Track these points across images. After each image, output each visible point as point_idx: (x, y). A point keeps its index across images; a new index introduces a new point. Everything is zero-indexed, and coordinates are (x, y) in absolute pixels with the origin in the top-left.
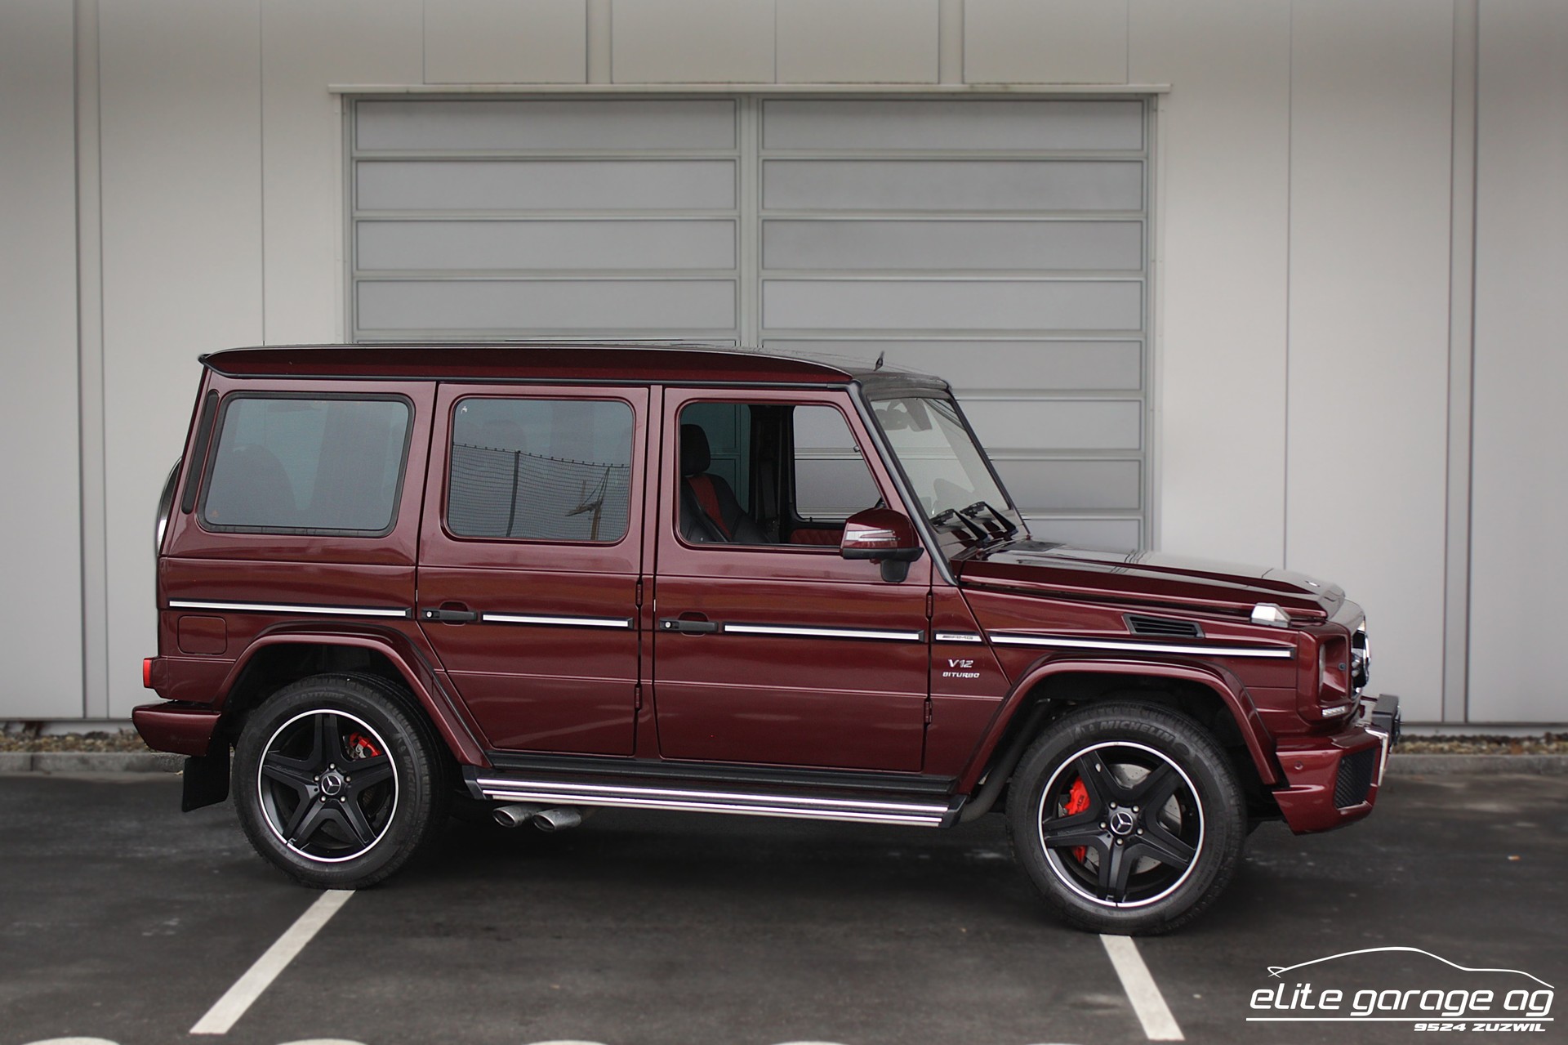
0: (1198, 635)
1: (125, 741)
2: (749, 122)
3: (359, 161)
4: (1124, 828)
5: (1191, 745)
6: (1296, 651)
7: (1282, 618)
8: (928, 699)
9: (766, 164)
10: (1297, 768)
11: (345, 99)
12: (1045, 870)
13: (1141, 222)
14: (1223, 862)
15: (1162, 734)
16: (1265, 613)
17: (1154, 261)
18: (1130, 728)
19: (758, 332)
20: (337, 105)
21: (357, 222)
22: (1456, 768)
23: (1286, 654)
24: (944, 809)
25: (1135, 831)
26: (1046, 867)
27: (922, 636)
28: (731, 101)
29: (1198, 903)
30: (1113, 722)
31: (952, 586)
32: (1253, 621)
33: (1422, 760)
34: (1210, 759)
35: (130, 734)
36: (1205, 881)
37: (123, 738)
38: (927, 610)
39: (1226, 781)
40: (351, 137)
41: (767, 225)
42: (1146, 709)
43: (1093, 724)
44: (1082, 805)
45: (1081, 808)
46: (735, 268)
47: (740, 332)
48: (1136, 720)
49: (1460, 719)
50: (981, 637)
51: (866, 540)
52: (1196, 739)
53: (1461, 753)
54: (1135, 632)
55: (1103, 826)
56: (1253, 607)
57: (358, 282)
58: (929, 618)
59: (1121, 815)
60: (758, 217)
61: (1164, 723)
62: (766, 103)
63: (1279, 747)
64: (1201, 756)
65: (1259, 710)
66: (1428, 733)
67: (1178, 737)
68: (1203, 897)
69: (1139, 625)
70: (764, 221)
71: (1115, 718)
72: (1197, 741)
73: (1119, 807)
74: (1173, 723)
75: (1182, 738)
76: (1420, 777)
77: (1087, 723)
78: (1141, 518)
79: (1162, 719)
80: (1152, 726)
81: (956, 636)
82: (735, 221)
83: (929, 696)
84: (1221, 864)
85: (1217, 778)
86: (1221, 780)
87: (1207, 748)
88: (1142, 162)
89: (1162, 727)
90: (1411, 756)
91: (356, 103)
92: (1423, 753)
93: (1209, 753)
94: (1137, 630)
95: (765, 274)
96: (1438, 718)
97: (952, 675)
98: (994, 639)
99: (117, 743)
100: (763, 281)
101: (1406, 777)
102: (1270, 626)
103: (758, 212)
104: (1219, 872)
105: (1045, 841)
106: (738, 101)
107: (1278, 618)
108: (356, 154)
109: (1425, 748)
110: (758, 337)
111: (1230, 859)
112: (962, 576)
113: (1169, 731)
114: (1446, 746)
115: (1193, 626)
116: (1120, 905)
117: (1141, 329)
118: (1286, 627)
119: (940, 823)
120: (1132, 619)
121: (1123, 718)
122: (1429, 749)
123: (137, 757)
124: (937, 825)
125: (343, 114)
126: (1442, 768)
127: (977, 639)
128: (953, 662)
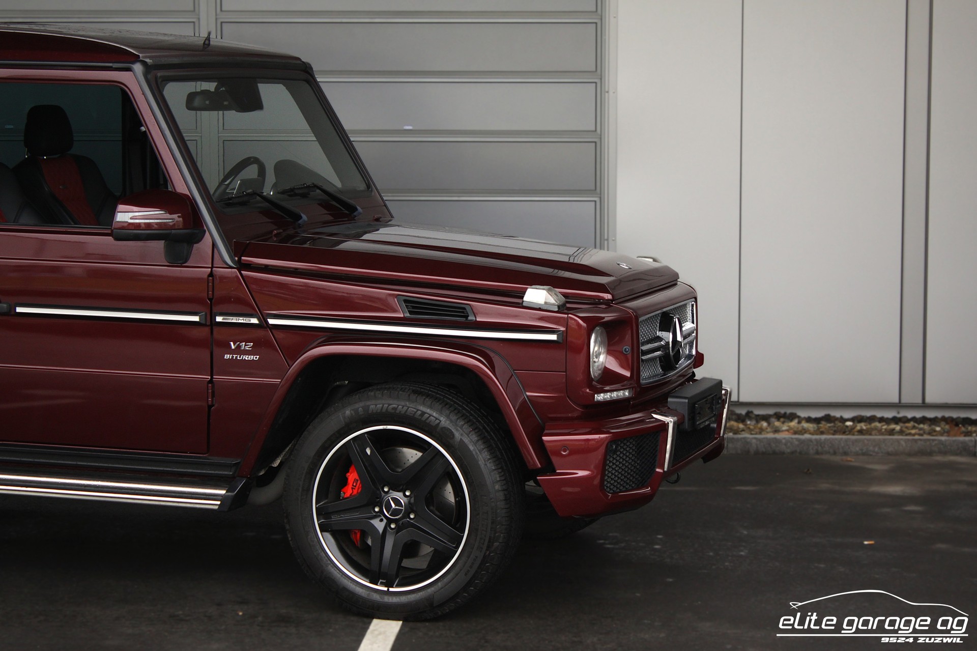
0: (470, 318)
4: (395, 513)
5: (457, 430)
6: (565, 334)
7: (552, 300)
8: (211, 381)
10: (564, 453)
12: (318, 554)
14: (488, 547)
15: (429, 417)
16: (536, 296)
18: (397, 412)
23: (553, 337)
24: (223, 492)
25: (407, 515)
26: (320, 551)
27: (204, 317)
29: (465, 588)
30: (381, 405)
31: (231, 267)
32: (524, 304)
34: (475, 444)
36: (471, 567)
38: (208, 292)
39: (491, 465)
42: (415, 392)
43: (362, 407)
44: (357, 488)
45: (355, 492)
48: (403, 403)
49: (918, 401)
50: (259, 319)
51: (137, 221)
52: (462, 423)
54: (408, 315)
55: (377, 509)
56: (526, 289)
58: (211, 300)
59: (392, 498)
61: (431, 407)
63: (546, 431)
64: (466, 440)
65: (528, 394)
66: (889, 414)
67: (444, 422)
68: (469, 583)
69: (414, 307)
71: (383, 402)
72: (463, 425)
73: (391, 491)
74: (441, 406)
75: (448, 422)
77: (357, 406)
79: (429, 403)
80: (418, 410)
81: (235, 318)
83: (212, 378)
84: (487, 550)
85: (481, 463)
86: (486, 465)
87: (473, 432)
89: (428, 411)
90: (857, 437)
93: (474, 438)
94: (410, 312)
97: (233, 357)
98: (271, 321)
102: (540, 309)
104: (485, 557)
105: (319, 524)
107: (548, 301)
111: (496, 544)
112: (243, 258)
113: (434, 414)
115: (464, 309)
116: (391, 589)
118: (556, 310)
119: (219, 505)
120: (405, 301)
121: (391, 402)
122: (880, 430)
124: (216, 507)
127: (254, 321)
128: (234, 345)
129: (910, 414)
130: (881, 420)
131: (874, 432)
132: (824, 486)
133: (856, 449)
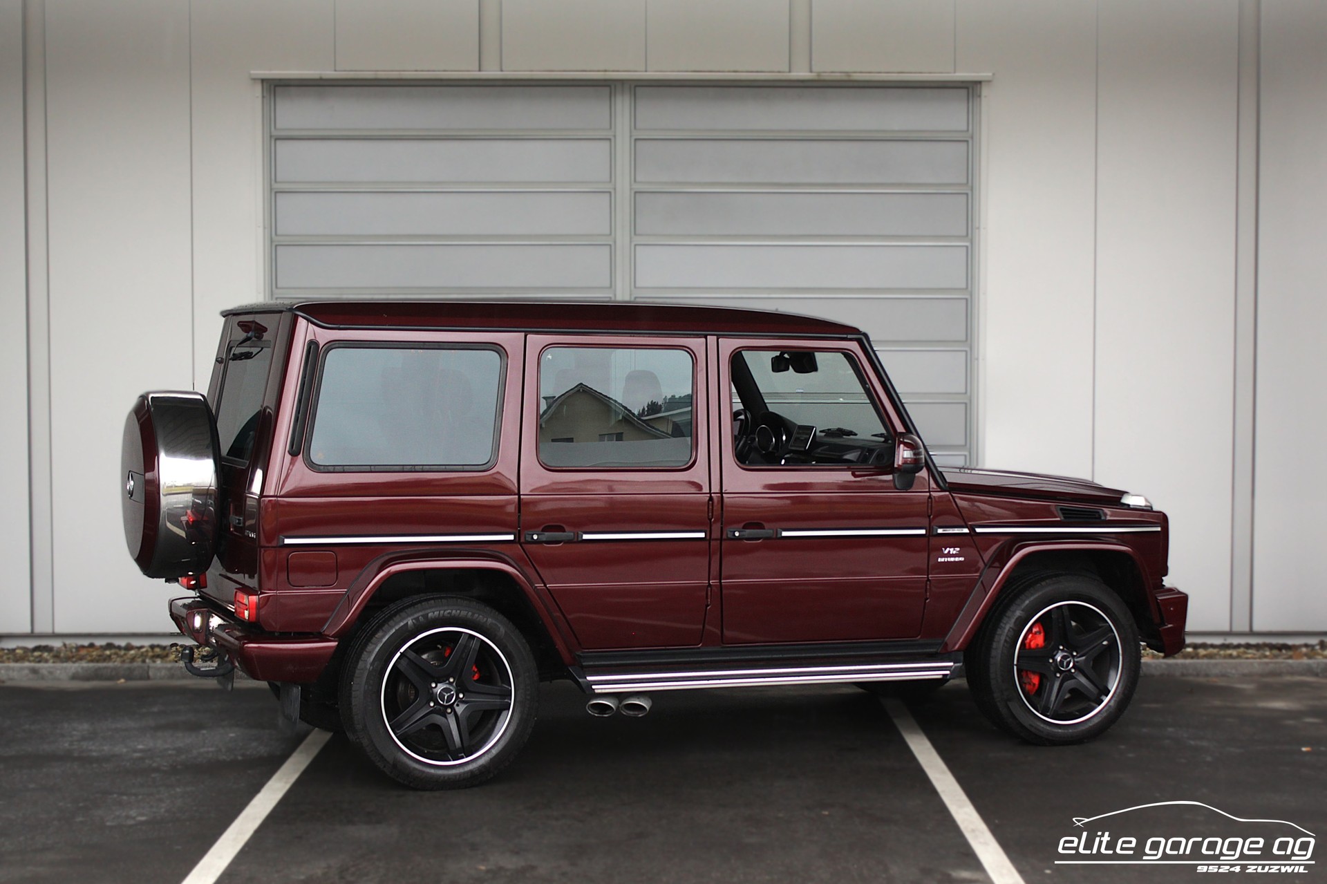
0: (1102, 519)
1: (69, 653)
2: (623, 105)
3: (278, 138)
8: (928, 579)
9: (638, 142)
11: (265, 84)
13: (967, 194)
17: (979, 228)
19: (631, 291)
20: (258, 89)
21: (276, 193)
22: (1246, 671)
23: (1158, 529)
27: (927, 530)
28: (608, 87)
31: (944, 491)
33: (1216, 664)
35: (73, 647)
37: (66, 651)
38: (928, 510)
40: (269, 118)
41: (637, 195)
46: (611, 234)
47: (615, 290)
49: (1246, 629)
50: (969, 529)
53: (1247, 658)
57: (276, 246)
58: (930, 516)
60: (631, 189)
62: (638, 89)
66: (1218, 641)
70: (636, 193)
76: (1215, 679)
78: (967, 453)
81: (952, 529)
82: (610, 193)
83: (928, 577)
88: (967, 141)
90: (1206, 661)
91: (275, 88)
92: (1216, 659)
95: (637, 240)
96: (1226, 628)
97: (944, 560)
98: (980, 530)
99: (62, 655)
100: (635, 245)
101: (1202, 680)
103: (631, 185)
106: (613, 87)
108: (275, 133)
109: (1216, 655)
110: (630, 295)
114: (1234, 653)
115: (1098, 512)
117: (967, 288)
120: (1061, 509)
122: (1220, 655)
123: (83, 668)
125: (263, 97)
126: (1234, 671)
127: (965, 530)
128: (946, 550)
129: (1235, 641)
130: (1213, 646)
131: (1217, 657)
132: (1217, 703)
133: (1216, 671)
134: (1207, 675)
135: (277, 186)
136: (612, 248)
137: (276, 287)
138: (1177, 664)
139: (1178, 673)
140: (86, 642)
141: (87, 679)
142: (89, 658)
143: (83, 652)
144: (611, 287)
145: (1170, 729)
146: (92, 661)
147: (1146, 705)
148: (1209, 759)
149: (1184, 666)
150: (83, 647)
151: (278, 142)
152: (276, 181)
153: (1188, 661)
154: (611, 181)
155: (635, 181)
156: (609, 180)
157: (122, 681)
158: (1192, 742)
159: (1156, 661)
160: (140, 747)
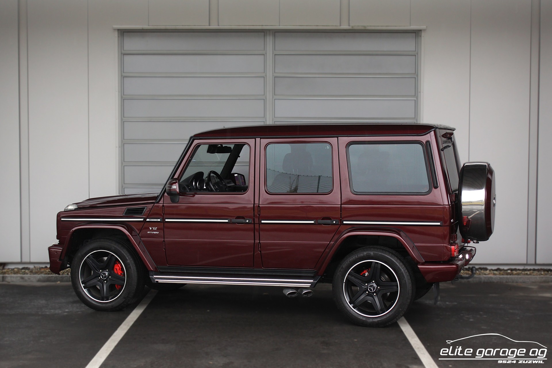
1: (36, 271)
2: (270, 40)
3: (124, 54)
9: (276, 56)
11: (119, 31)
13: (415, 78)
17: (420, 92)
19: (273, 119)
20: (116, 34)
21: (124, 77)
22: (533, 281)
28: (263, 32)
33: (521, 278)
35: (38, 268)
37: (35, 270)
40: (121, 46)
41: (276, 78)
46: (264, 95)
47: (266, 118)
49: (533, 262)
53: (534, 275)
57: (124, 99)
60: (273, 76)
62: (276, 33)
66: (521, 268)
70: (275, 77)
76: (520, 284)
82: (264, 77)
88: (415, 55)
90: (516, 276)
91: (123, 33)
92: (520, 275)
95: (275, 97)
96: (525, 262)
99: (34, 271)
100: (275, 99)
101: (515, 284)
103: (273, 74)
108: (123, 52)
109: (520, 273)
110: (273, 120)
114: (528, 272)
117: (415, 118)
123: (42, 277)
125: (118, 37)
126: (528, 281)
129: (529, 268)
130: (519, 270)
132: (521, 294)
133: (521, 280)
134: (517, 282)
135: (124, 74)
136: (265, 100)
137: (124, 117)
138: (504, 278)
139: (504, 282)
140: (44, 266)
141: (44, 281)
142: (45, 273)
143: (42, 270)
144: (264, 117)
145: (501, 305)
146: (46, 274)
147: (491, 295)
148: (518, 318)
149: (507, 278)
150: (42, 268)
151: (125, 56)
152: (123, 72)
153: (509, 276)
154: (264, 72)
155: (275, 72)
156: (263, 72)
157: (59, 282)
158: (511, 311)
159: (495, 276)
160: (67, 310)
